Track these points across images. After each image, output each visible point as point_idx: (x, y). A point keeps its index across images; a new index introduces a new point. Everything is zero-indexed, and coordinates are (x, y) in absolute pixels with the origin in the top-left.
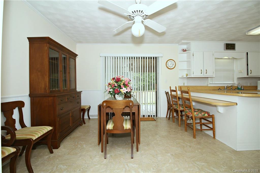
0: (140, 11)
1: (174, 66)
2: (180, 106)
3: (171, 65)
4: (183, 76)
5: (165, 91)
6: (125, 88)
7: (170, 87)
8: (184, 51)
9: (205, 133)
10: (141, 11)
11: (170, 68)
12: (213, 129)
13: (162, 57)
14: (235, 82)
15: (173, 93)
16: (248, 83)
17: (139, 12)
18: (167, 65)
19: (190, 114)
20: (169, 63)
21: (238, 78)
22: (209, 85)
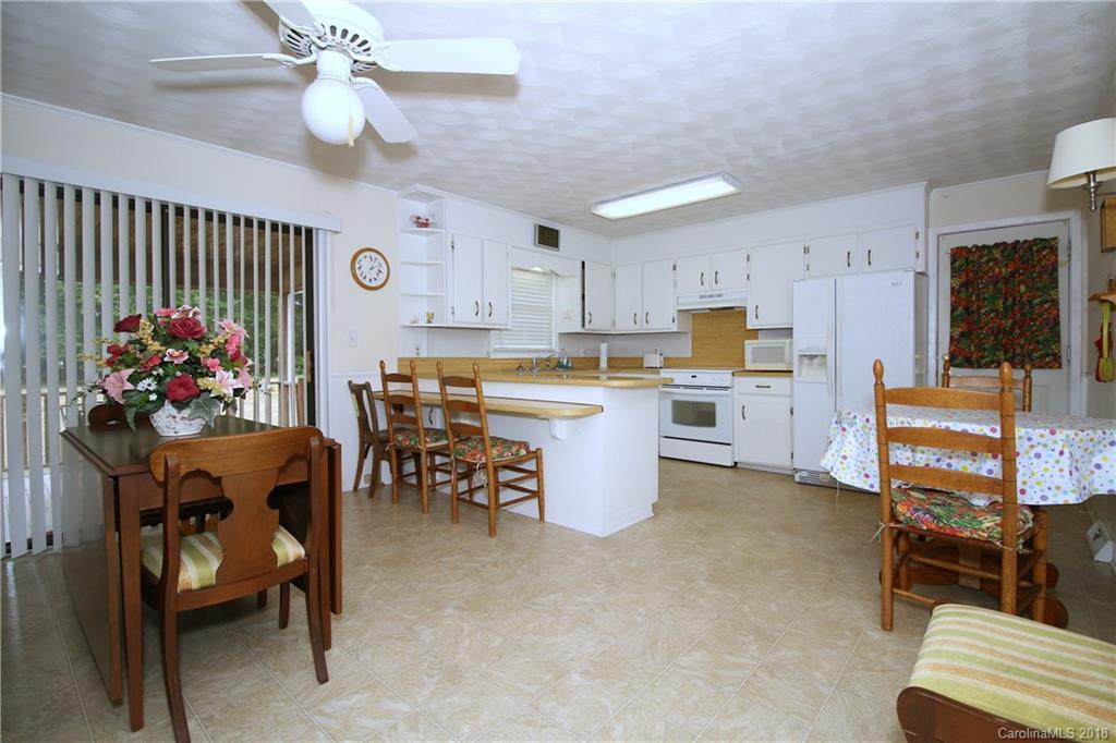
0: (356, 37)
1: (383, 277)
2: (426, 435)
3: (373, 274)
4: (414, 322)
5: (350, 382)
6: (227, 370)
7: (382, 362)
8: (422, 223)
9: (510, 513)
10: (359, 41)
11: (366, 282)
12: (537, 494)
13: (336, 232)
14: (553, 346)
15: (394, 387)
16: (580, 350)
17: (352, 40)
18: (358, 272)
19: (478, 456)
20: (365, 263)
21: (560, 334)
22: (492, 356)
